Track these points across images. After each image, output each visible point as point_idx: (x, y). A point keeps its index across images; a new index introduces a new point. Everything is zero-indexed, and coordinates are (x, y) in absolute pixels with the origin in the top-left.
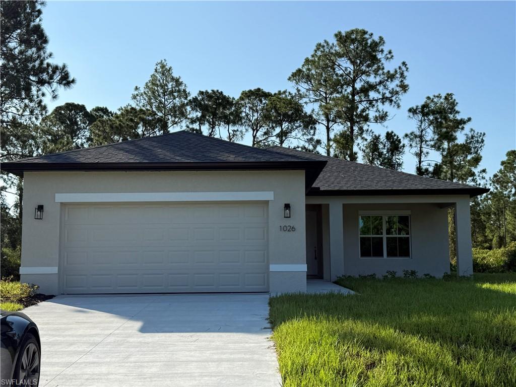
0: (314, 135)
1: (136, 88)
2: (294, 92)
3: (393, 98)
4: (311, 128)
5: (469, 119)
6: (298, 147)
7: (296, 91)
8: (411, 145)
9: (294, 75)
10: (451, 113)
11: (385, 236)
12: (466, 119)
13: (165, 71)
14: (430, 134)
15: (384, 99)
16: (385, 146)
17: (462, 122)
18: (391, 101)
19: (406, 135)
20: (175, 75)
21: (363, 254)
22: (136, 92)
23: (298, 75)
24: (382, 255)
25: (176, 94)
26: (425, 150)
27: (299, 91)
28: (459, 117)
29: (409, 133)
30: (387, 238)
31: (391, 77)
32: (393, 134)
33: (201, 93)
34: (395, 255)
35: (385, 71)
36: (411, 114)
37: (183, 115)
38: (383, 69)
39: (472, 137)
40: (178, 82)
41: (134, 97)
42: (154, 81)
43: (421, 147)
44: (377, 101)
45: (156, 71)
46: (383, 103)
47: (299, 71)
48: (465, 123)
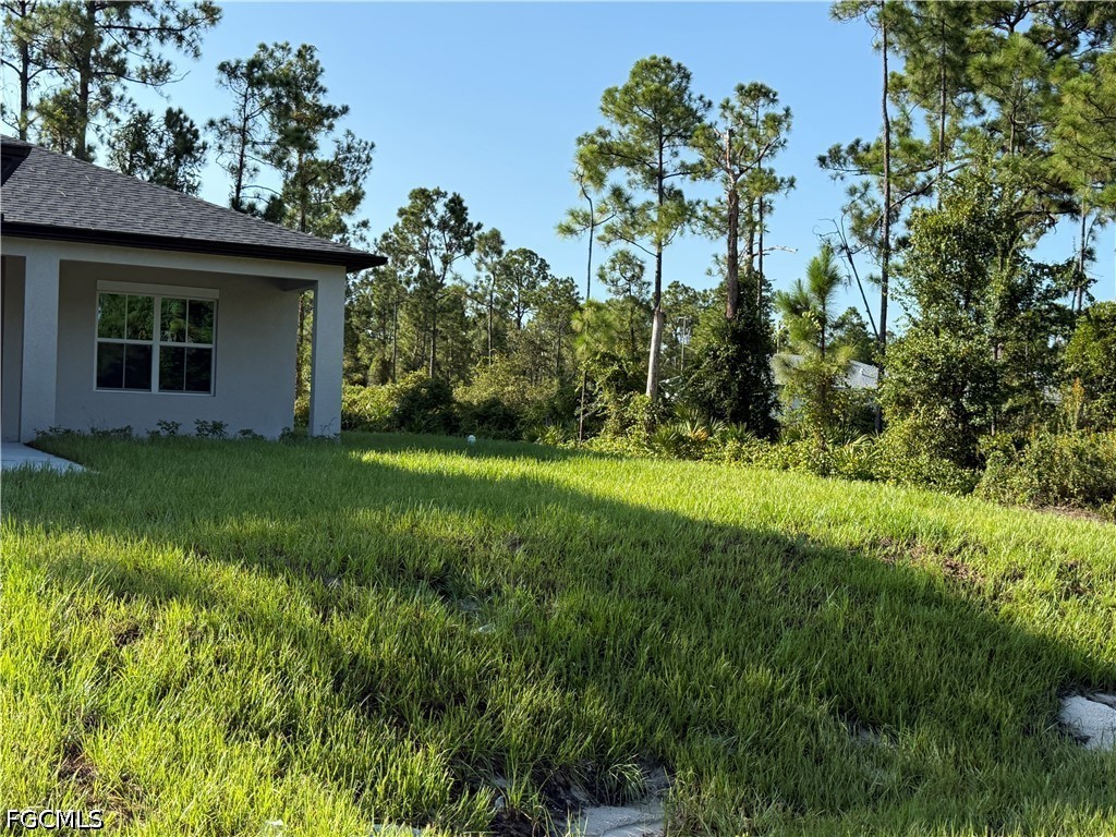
3: (186, 33)
5: (345, 110)
8: (220, 147)
10: (308, 90)
11: (156, 344)
12: (339, 107)
14: (263, 128)
15: (164, 32)
16: (161, 140)
17: (330, 113)
18: (180, 39)
19: (212, 124)
21: (104, 382)
24: (147, 386)
26: (250, 163)
28: (324, 101)
29: (217, 119)
30: (162, 347)
32: (182, 116)
34: (179, 388)
36: (224, 77)
39: (349, 149)
43: (242, 155)
44: (147, 32)
46: (162, 41)
48: (335, 115)
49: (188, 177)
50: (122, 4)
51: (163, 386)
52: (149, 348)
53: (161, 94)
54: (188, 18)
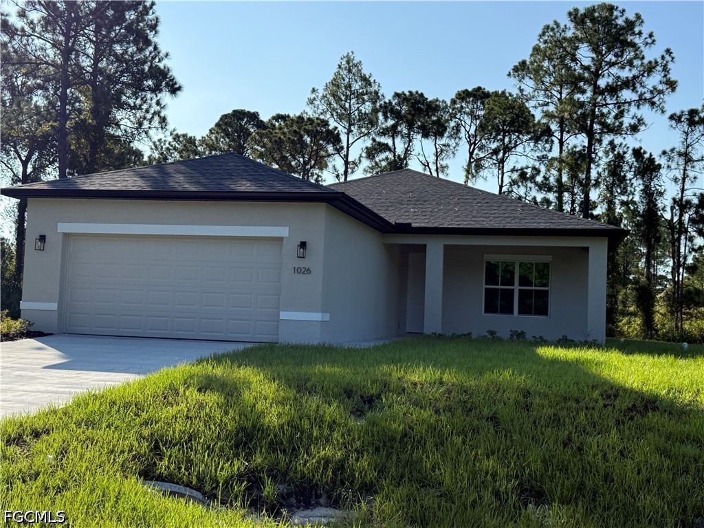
0: (550, 150)
1: (314, 90)
2: (515, 92)
3: (655, 100)
4: (547, 142)
6: (527, 168)
7: (518, 92)
8: (669, 167)
9: (516, 69)
11: (516, 288)
13: (350, 65)
14: (698, 151)
15: (641, 101)
16: (631, 168)
18: (653, 104)
19: (664, 153)
20: (366, 71)
21: (487, 311)
22: (313, 96)
23: (521, 69)
24: (511, 312)
25: (366, 97)
26: (691, 174)
27: (521, 90)
29: (668, 149)
30: (520, 290)
31: (650, 69)
32: (642, 151)
33: (397, 95)
34: (529, 313)
35: (646, 61)
36: (672, 123)
37: (373, 123)
38: (643, 58)
40: (366, 81)
41: (311, 102)
42: (335, 83)
43: (685, 170)
44: (629, 103)
45: (340, 67)
46: (638, 107)
47: (524, 63)
49: (658, 187)
50: (613, 90)
51: (520, 313)
52: (513, 291)
53: (636, 139)
54: (656, 91)
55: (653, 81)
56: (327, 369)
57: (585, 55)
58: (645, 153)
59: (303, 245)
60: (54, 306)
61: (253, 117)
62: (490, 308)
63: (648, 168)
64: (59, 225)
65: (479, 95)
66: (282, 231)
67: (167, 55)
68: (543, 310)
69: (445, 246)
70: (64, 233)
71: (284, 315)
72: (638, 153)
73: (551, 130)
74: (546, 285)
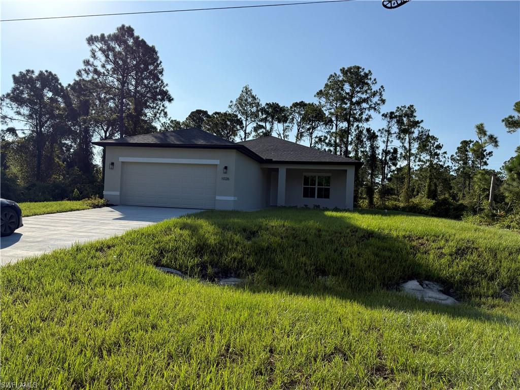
0: (332, 129)
1: (231, 102)
2: (317, 103)
3: (376, 107)
4: (330, 125)
5: (422, 121)
6: (322, 136)
7: (318, 103)
8: (381, 136)
9: (318, 94)
10: (411, 117)
12: (420, 121)
13: (247, 91)
14: (395, 129)
15: (370, 108)
16: (365, 136)
17: (418, 122)
18: (375, 109)
19: (379, 130)
20: (254, 94)
22: (231, 104)
23: (320, 94)
24: (314, 197)
25: (254, 105)
26: (390, 139)
27: (320, 103)
28: (417, 119)
29: (381, 129)
30: (318, 188)
31: (374, 94)
33: (267, 104)
34: (322, 197)
35: (372, 91)
36: (384, 117)
37: (257, 116)
38: (372, 89)
39: (422, 132)
40: (254, 98)
41: (230, 107)
42: (240, 99)
43: (388, 137)
44: (365, 109)
45: (242, 91)
46: (369, 110)
47: (321, 91)
49: (376, 145)
50: (358, 103)
51: (318, 197)
52: (315, 188)
54: (376, 104)
55: (376, 99)
56: (236, 220)
57: (347, 88)
58: (371, 130)
59: (226, 168)
60: (118, 193)
61: (205, 113)
62: (305, 195)
63: (372, 137)
64: (120, 158)
65: (302, 105)
66: (217, 162)
67: (167, 85)
68: (327, 196)
69: (287, 169)
70: (122, 162)
71: (218, 198)
72: (368, 130)
73: (332, 120)
74: (329, 186)
